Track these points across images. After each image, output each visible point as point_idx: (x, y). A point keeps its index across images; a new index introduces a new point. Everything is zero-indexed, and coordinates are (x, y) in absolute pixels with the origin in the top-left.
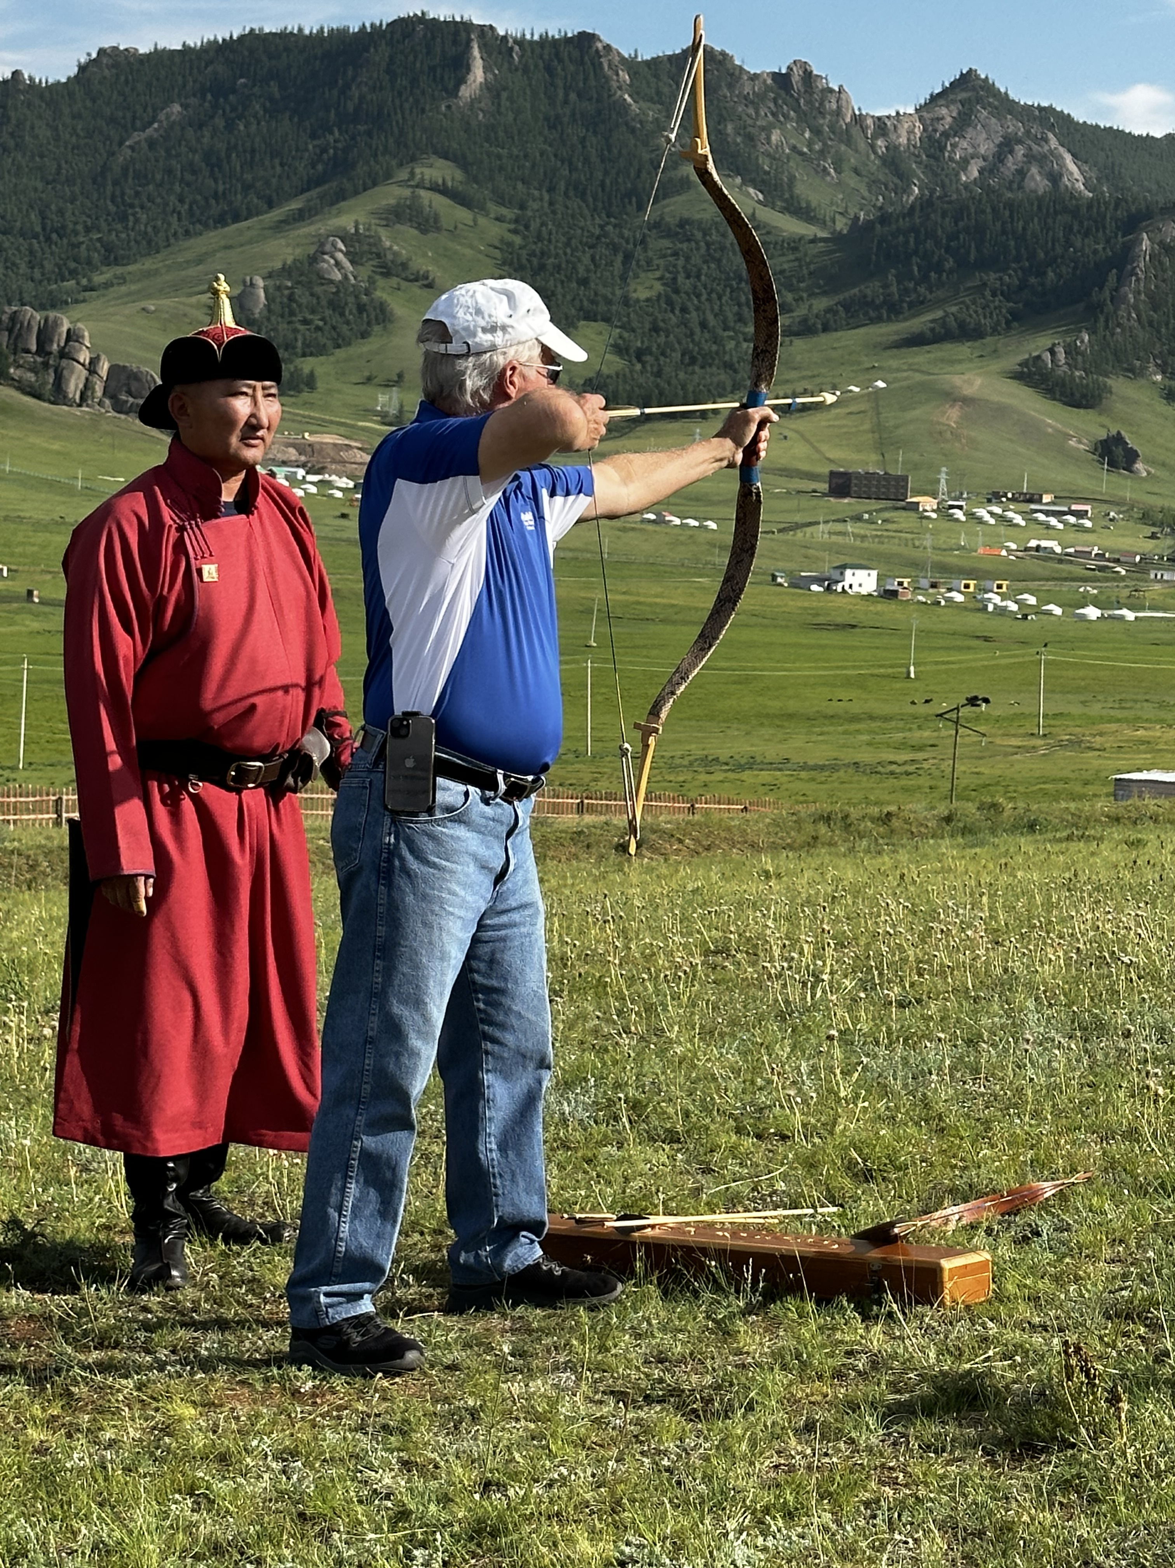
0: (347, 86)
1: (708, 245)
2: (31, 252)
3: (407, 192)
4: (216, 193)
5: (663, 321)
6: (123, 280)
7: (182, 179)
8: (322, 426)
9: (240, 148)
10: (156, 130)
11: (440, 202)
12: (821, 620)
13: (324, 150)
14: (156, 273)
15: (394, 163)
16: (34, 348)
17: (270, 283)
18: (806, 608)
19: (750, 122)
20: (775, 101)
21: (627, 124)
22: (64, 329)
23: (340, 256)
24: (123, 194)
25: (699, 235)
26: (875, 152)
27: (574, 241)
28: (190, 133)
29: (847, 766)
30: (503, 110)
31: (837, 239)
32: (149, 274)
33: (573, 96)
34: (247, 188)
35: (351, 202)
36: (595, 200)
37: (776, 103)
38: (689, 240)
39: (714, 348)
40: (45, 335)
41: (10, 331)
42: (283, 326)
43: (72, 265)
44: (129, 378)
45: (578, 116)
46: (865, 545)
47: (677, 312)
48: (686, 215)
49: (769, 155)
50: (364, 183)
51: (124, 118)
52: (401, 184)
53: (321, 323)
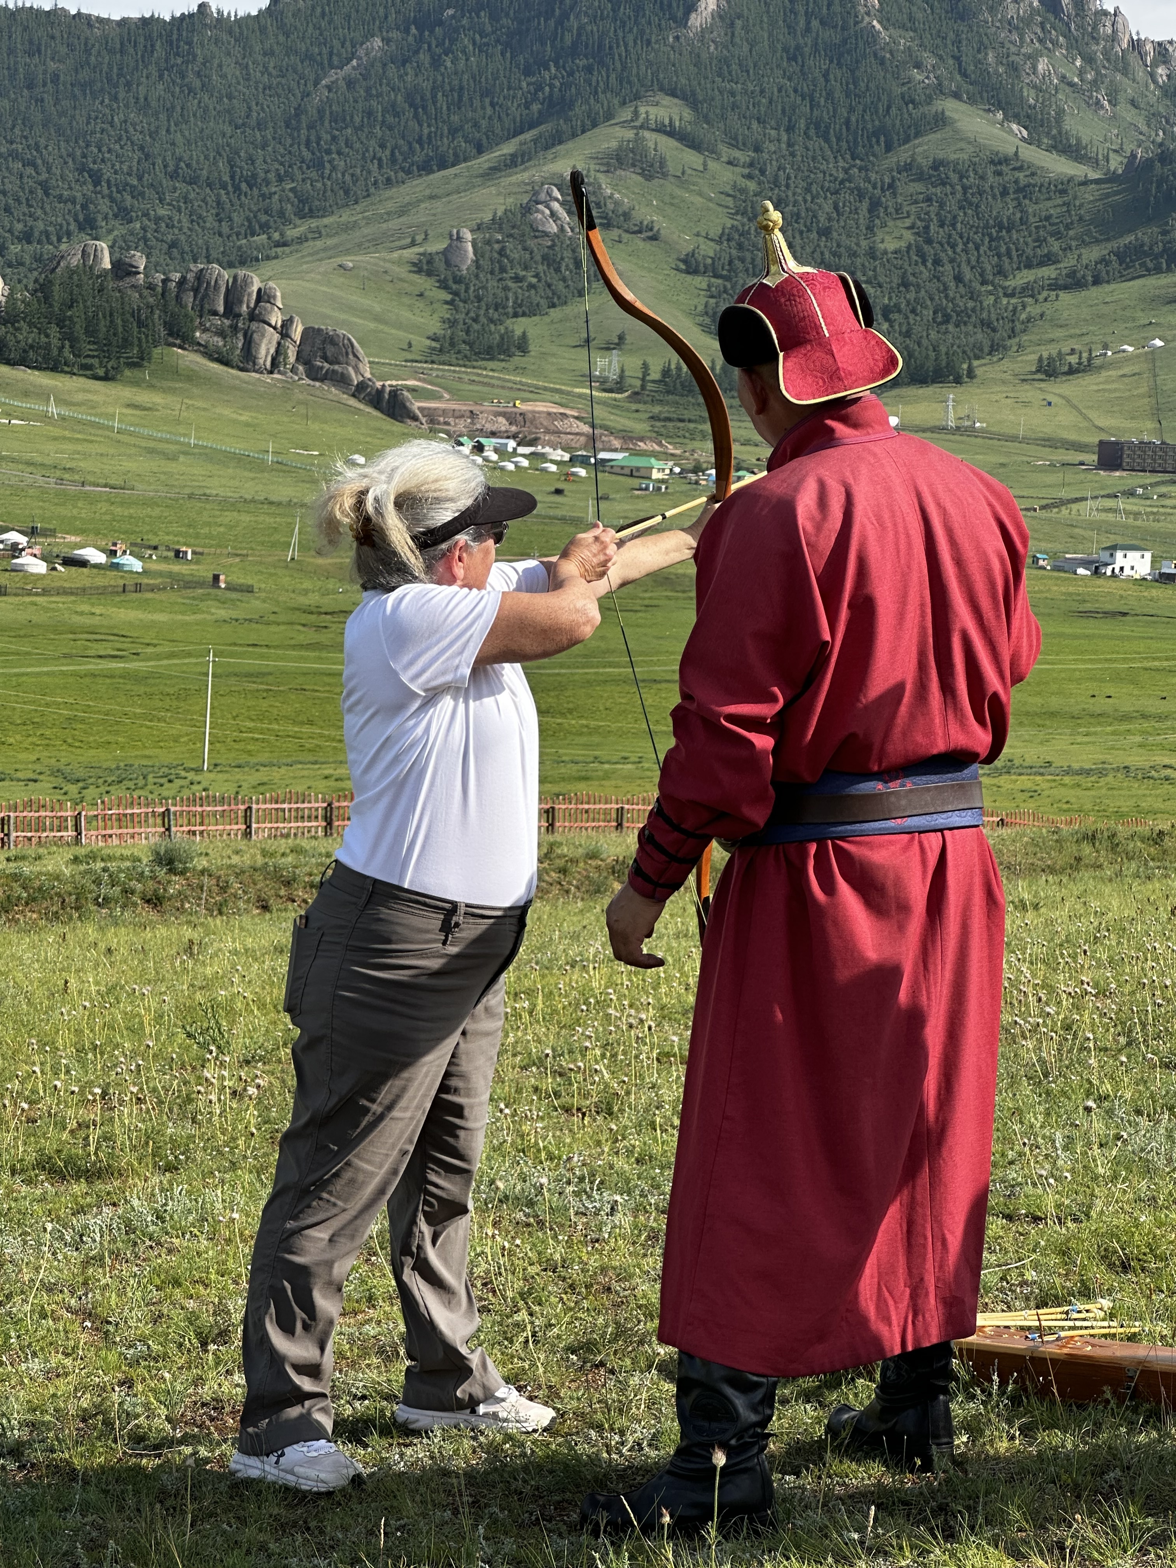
0: (565, 16)
1: (965, 189)
2: (218, 203)
3: (630, 134)
4: (420, 137)
5: (914, 275)
6: (318, 234)
7: (383, 122)
8: (535, 392)
9: (447, 88)
10: (354, 68)
11: (667, 145)
12: (1088, 606)
13: (539, 88)
14: (355, 225)
15: (616, 101)
16: (221, 309)
17: (479, 236)
18: (1070, 594)
19: (1013, 49)
20: (1042, 25)
21: (875, 55)
22: (255, 289)
23: (556, 206)
24: (319, 139)
25: (954, 178)
26: (1155, 82)
27: (814, 188)
28: (392, 71)
29: (1118, 769)
30: (737, 40)
31: (1112, 178)
32: (348, 228)
33: (815, 23)
34: (453, 132)
35: (570, 145)
36: (839, 139)
37: (1043, 28)
38: (944, 184)
39: (971, 304)
40: (234, 294)
41: (196, 291)
42: (492, 284)
43: (264, 218)
44: (324, 342)
45: (821, 46)
46: (1139, 523)
47: (929, 265)
48: (941, 155)
49: (1035, 87)
50: (583, 126)
51: (320, 54)
52: (623, 124)
53: (534, 280)
